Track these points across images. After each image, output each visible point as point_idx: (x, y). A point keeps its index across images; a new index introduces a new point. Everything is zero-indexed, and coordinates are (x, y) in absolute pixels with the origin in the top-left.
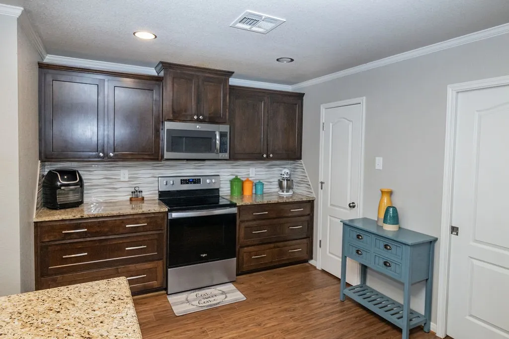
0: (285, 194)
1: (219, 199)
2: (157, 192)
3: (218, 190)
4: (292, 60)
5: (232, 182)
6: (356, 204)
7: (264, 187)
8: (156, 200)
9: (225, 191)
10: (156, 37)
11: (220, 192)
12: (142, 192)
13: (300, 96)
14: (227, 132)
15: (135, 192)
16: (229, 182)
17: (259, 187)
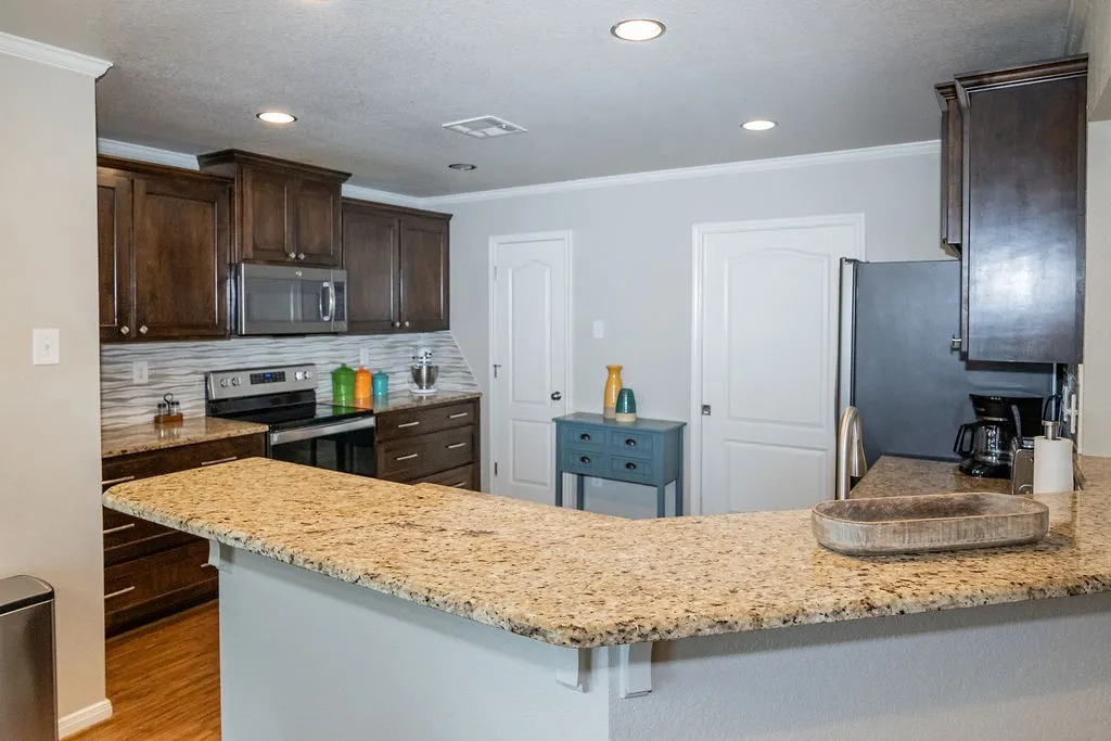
0: (425, 392)
1: (314, 409)
2: (203, 402)
3: (312, 392)
4: (473, 167)
5: (335, 375)
6: (562, 395)
7: (389, 382)
8: (200, 419)
9: (324, 392)
10: (296, 119)
11: (317, 396)
12: (178, 403)
13: (446, 218)
14: (343, 283)
15: (164, 405)
16: (330, 376)
17: (380, 383)
